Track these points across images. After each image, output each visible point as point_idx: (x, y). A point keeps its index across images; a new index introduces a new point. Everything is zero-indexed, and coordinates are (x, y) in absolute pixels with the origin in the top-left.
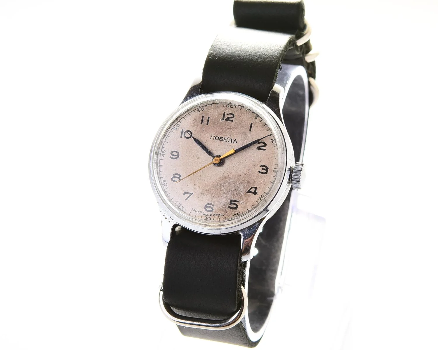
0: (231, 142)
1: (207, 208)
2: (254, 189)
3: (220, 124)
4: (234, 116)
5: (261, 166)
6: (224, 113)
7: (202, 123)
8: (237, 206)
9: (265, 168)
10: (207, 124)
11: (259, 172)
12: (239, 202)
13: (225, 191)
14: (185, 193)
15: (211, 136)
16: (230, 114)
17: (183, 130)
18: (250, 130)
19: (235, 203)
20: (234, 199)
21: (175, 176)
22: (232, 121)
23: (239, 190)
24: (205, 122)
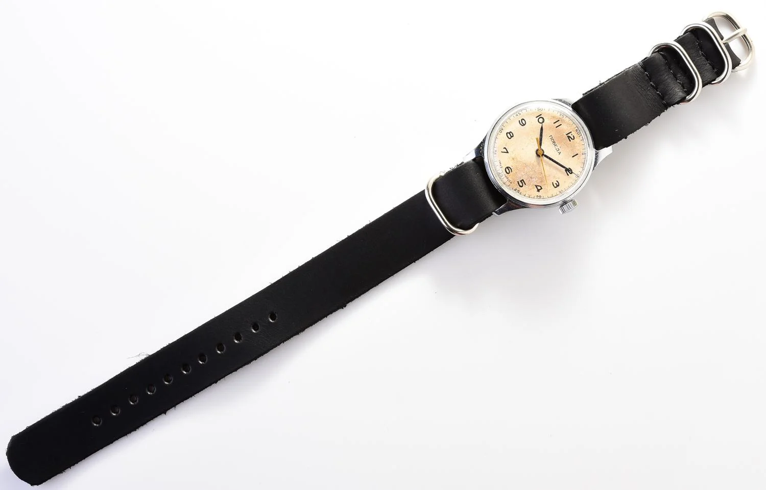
0: (557, 150)
1: (507, 169)
2: (540, 188)
3: (563, 135)
4: (574, 139)
5: (557, 181)
6: (571, 132)
7: (554, 123)
8: (522, 186)
9: (557, 184)
10: (557, 127)
11: (553, 183)
12: (526, 185)
13: (525, 172)
14: (505, 148)
15: (551, 136)
16: (573, 136)
17: (541, 115)
18: (573, 157)
19: (523, 183)
20: (525, 181)
21: (511, 133)
22: (570, 141)
23: (533, 179)
24: (557, 124)
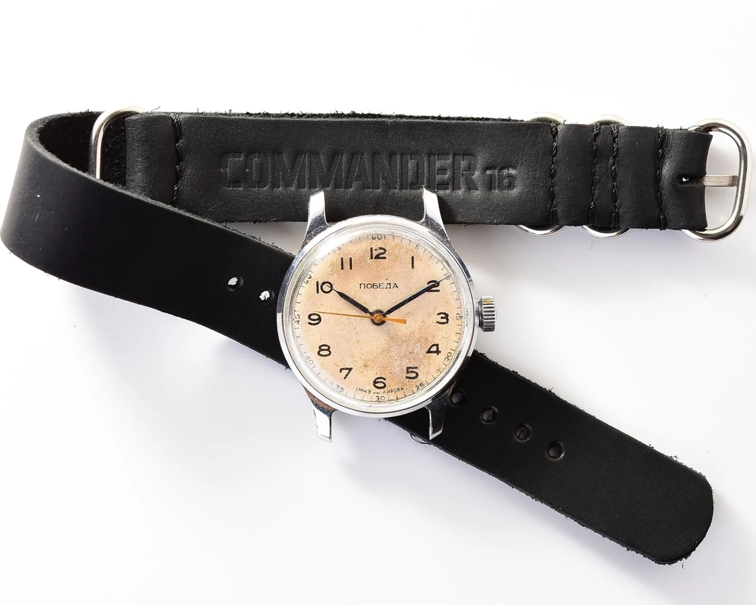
0: (390, 288)
1: (377, 385)
2: (435, 347)
3: (369, 265)
4: (385, 250)
5: (439, 314)
6: (371, 249)
7: (342, 269)
8: (417, 375)
9: (444, 316)
10: (351, 268)
11: (437, 322)
12: (419, 368)
13: (396, 358)
14: (341, 369)
15: (360, 284)
16: (380, 248)
17: (317, 282)
18: (413, 267)
19: (414, 370)
20: (411, 366)
21: (322, 348)
22: (385, 258)
23: (415, 352)
24: (346, 266)
